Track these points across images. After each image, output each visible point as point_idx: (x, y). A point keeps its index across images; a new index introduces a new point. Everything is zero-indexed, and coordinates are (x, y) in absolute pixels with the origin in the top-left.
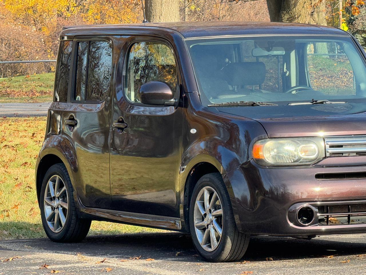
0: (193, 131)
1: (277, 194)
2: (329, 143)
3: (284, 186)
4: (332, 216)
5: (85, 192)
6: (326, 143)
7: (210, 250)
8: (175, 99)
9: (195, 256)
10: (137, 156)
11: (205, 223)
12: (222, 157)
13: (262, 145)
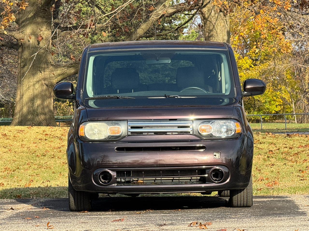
2: (131, 125)
6: (128, 125)
8: (74, 95)
13: (84, 126)
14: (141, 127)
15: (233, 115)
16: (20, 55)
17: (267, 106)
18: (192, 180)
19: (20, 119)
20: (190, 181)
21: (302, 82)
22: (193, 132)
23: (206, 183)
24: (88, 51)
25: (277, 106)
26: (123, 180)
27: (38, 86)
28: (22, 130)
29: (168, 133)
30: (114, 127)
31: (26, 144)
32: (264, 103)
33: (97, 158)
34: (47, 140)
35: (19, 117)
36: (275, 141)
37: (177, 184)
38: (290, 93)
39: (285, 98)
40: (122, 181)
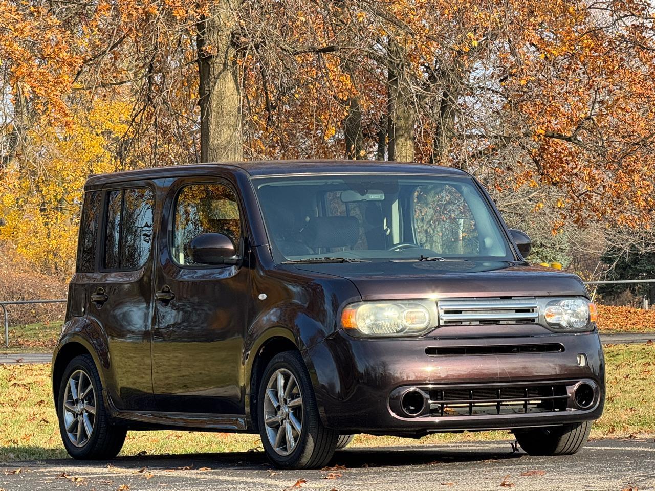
0: (263, 296)
1: (375, 376)
2: (444, 307)
3: (384, 364)
4: (449, 405)
5: (119, 394)
6: (439, 308)
7: (285, 453)
8: (238, 256)
9: (264, 465)
10: (189, 342)
11: (279, 417)
12: (300, 330)
13: (354, 310)
14: (459, 312)
22: (539, 320)
23: (567, 409)
29: (501, 322)
30: (414, 311)
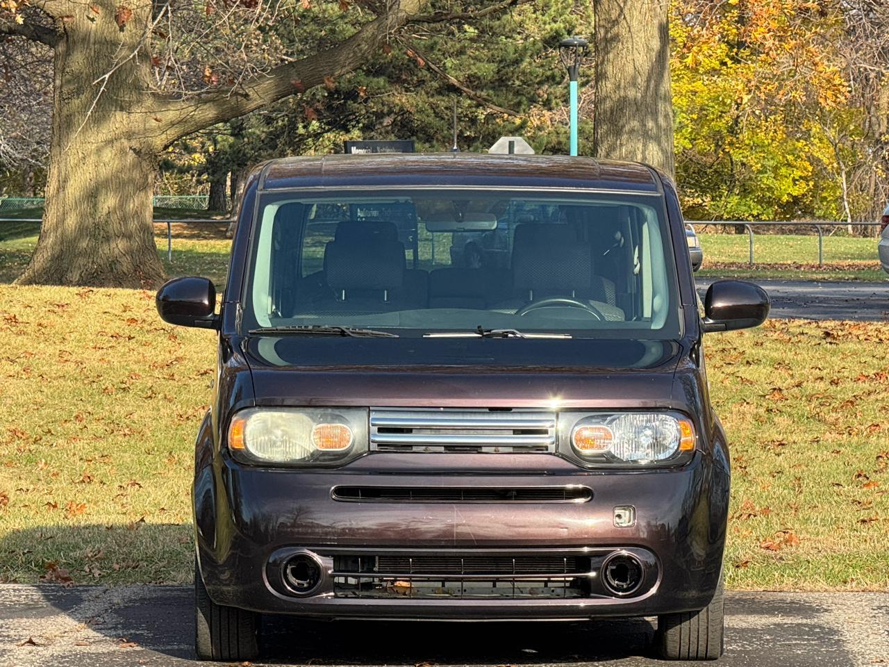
2: (378, 423)
6: (371, 423)
8: (215, 316)
13: (242, 421)
14: (409, 430)
15: (675, 398)
16: (60, 64)
17: (767, 180)
18: (549, 584)
19: (57, 248)
20: (546, 586)
21: (869, 113)
22: (557, 447)
23: (592, 595)
24: (260, 187)
25: (797, 180)
26: (352, 581)
27: (110, 155)
28: (63, 302)
29: (484, 450)
30: (329, 425)
31: (73, 351)
32: (760, 172)
33: (280, 513)
34: (134, 337)
35: (55, 244)
36: (790, 355)
37: (507, 598)
38: (836, 145)
39: (819, 160)
40: (349, 582)
